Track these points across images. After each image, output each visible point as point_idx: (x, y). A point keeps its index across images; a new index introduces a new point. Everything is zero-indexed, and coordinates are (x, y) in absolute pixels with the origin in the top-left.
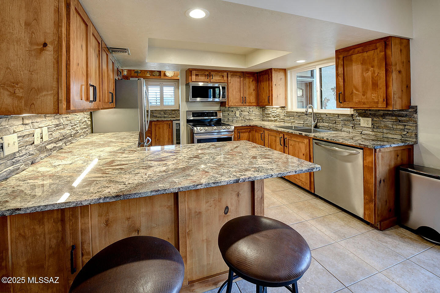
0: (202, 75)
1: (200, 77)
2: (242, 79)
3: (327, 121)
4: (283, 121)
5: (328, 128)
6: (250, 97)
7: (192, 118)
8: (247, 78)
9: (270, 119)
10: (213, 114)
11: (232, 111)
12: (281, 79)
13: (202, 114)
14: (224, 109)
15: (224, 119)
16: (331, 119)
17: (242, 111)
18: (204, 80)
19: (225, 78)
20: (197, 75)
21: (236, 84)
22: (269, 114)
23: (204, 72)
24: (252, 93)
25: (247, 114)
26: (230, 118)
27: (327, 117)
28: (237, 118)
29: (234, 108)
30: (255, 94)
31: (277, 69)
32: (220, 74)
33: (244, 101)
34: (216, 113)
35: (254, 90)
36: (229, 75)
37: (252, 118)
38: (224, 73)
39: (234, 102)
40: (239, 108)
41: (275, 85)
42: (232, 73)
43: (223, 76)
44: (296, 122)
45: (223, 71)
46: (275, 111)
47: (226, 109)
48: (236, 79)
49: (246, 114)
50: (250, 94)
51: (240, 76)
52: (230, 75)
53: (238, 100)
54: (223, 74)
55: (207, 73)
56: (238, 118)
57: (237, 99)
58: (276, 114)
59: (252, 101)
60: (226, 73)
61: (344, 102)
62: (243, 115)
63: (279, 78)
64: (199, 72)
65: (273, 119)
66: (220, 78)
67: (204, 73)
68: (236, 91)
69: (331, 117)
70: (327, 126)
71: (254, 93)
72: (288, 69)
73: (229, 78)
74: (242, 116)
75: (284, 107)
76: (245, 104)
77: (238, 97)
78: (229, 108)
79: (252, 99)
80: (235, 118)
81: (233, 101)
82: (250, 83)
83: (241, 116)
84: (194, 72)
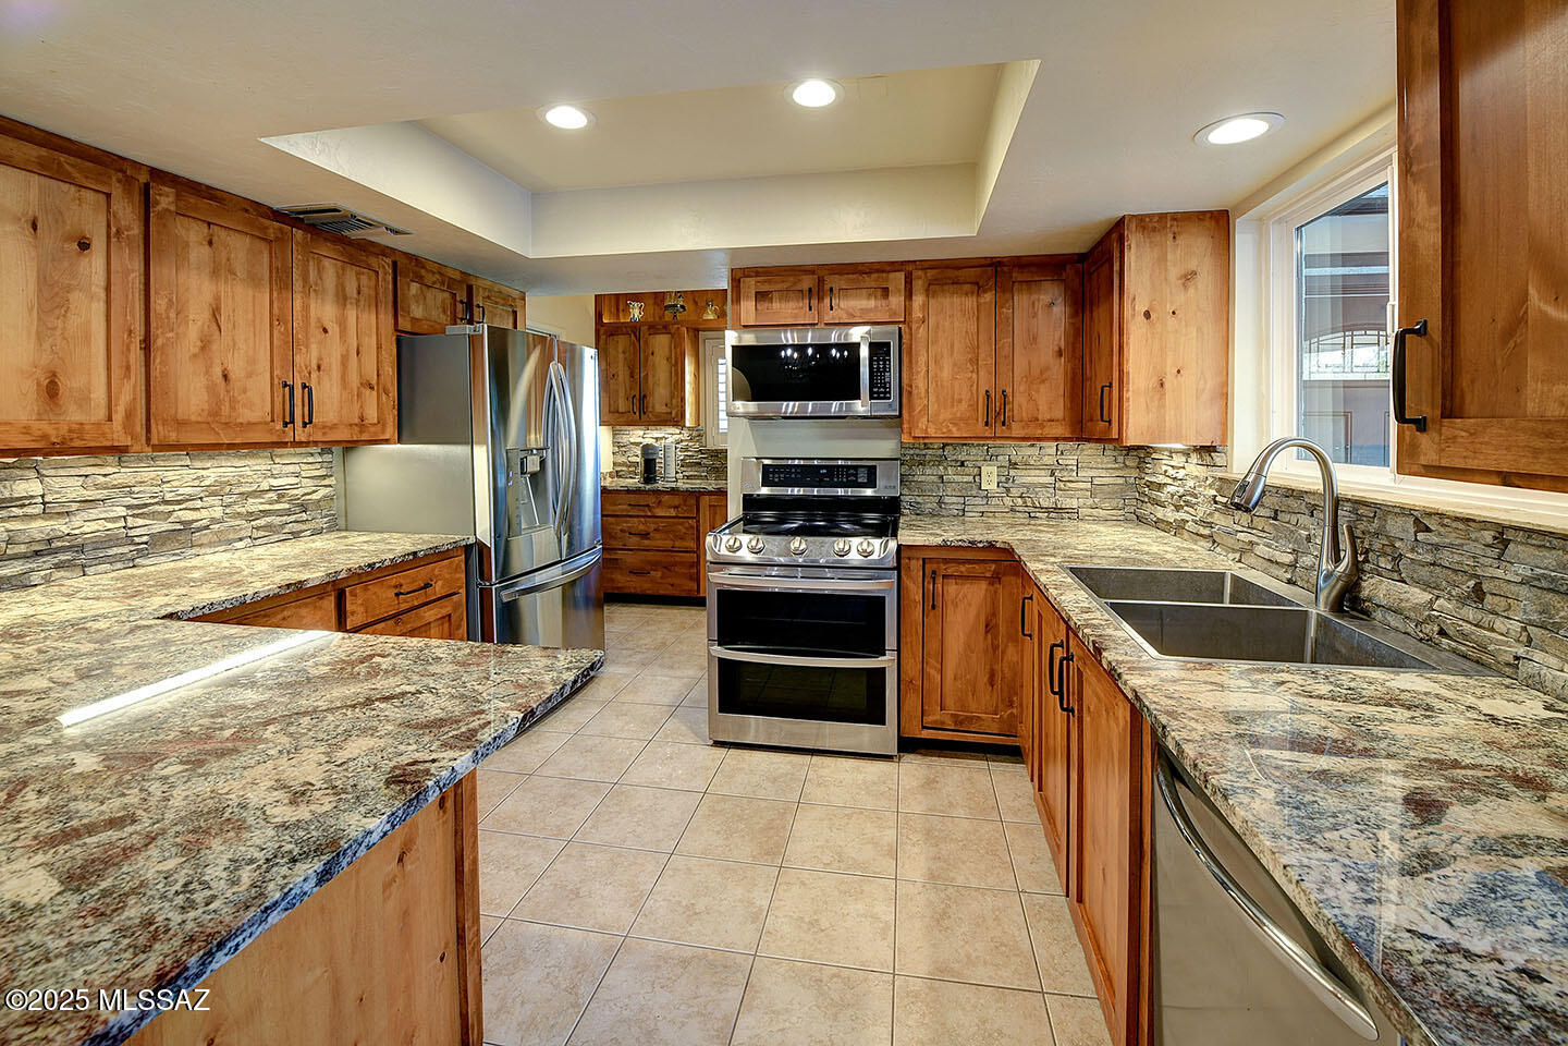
0: (785, 294)
1: (776, 305)
2: (988, 297)
3: (1424, 573)
4: (1207, 532)
5: (1427, 628)
6: (1038, 391)
7: (765, 491)
8: (1020, 291)
9: (1160, 513)
10: (856, 475)
11: (962, 464)
12: (1188, 277)
13: (808, 473)
14: (917, 451)
15: (919, 499)
16: (1446, 557)
17: (1013, 465)
18: (796, 316)
19: (896, 301)
20: (761, 296)
21: (956, 324)
22: (1160, 486)
23: (792, 279)
24: (1048, 368)
25: (1042, 480)
26: (947, 500)
27: (1421, 536)
28: (987, 497)
29: (974, 451)
30: (1066, 374)
31: (1162, 216)
32: (870, 281)
33: (997, 414)
34: (872, 471)
35: (1060, 353)
36: (918, 285)
37: (1074, 503)
38: (892, 275)
39: (941, 417)
40: (1001, 451)
41: (1147, 315)
42: (930, 273)
43: (886, 292)
44: (1261, 550)
45: (888, 268)
46: (1181, 474)
47: (930, 452)
48: (956, 300)
49: (1036, 480)
50: (1038, 378)
51: (978, 284)
52: (920, 282)
53: (964, 406)
54: (887, 280)
55: (807, 282)
56: (994, 501)
57: (960, 401)
58: (1181, 490)
59: (1044, 414)
60: (902, 275)
61: (1443, 416)
62: (1023, 485)
63: (1174, 272)
64: (769, 282)
65: (1170, 515)
66: (872, 303)
67: (795, 283)
68: (955, 365)
69: (1451, 546)
70: (1414, 608)
71: (1058, 370)
72: (1236, 207)
73: (918, 300)
74: (1014, 492)
75: (1208, 450)
76: (1001, 430)
77: (965, 395)
78: (943, 448)
79: (1050, 401)
80: (978, 501)
81: (937, 415)
82: (1035, 315)
83: (1008, 490)
84: (752, 281)
